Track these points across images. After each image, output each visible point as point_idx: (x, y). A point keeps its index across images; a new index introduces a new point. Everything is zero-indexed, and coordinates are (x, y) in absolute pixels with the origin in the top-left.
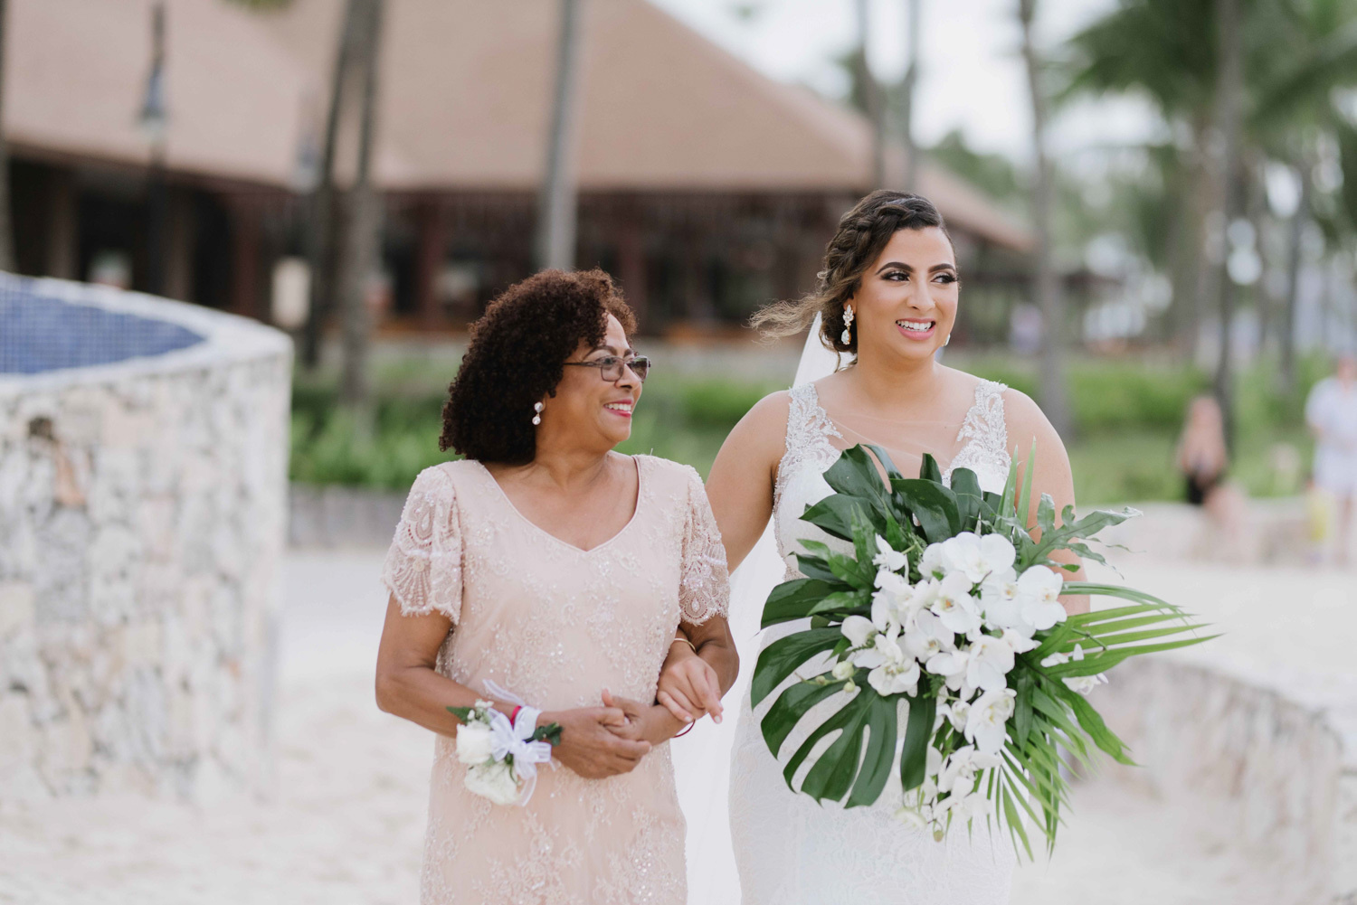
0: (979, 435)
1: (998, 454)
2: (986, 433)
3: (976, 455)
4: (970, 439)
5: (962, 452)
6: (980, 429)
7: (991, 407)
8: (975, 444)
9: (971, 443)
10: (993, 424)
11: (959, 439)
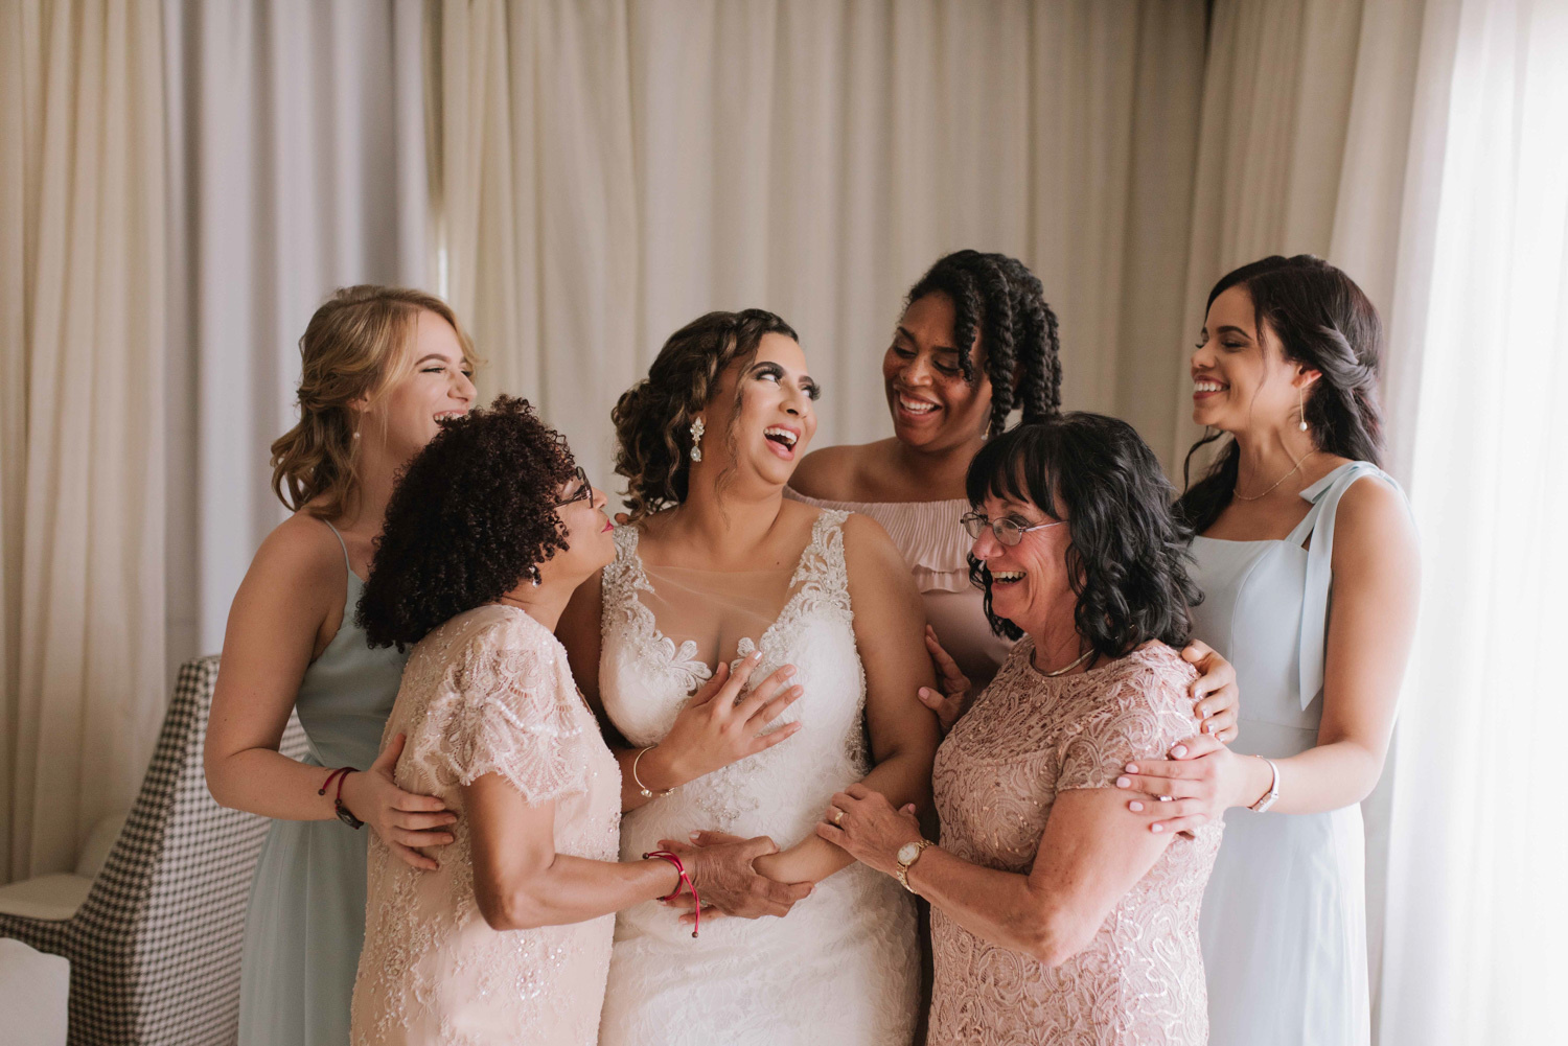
0: (815, 575)
1: (838, 595)
2: (824, 573)
3: (809, 602)
4: (804, 583)
5: (793, 601)
6: (818, 569)
7: (829, 542)
8: (810, 588)
9: (806, 587)
10: (832, 562)
11: (792, 584)
